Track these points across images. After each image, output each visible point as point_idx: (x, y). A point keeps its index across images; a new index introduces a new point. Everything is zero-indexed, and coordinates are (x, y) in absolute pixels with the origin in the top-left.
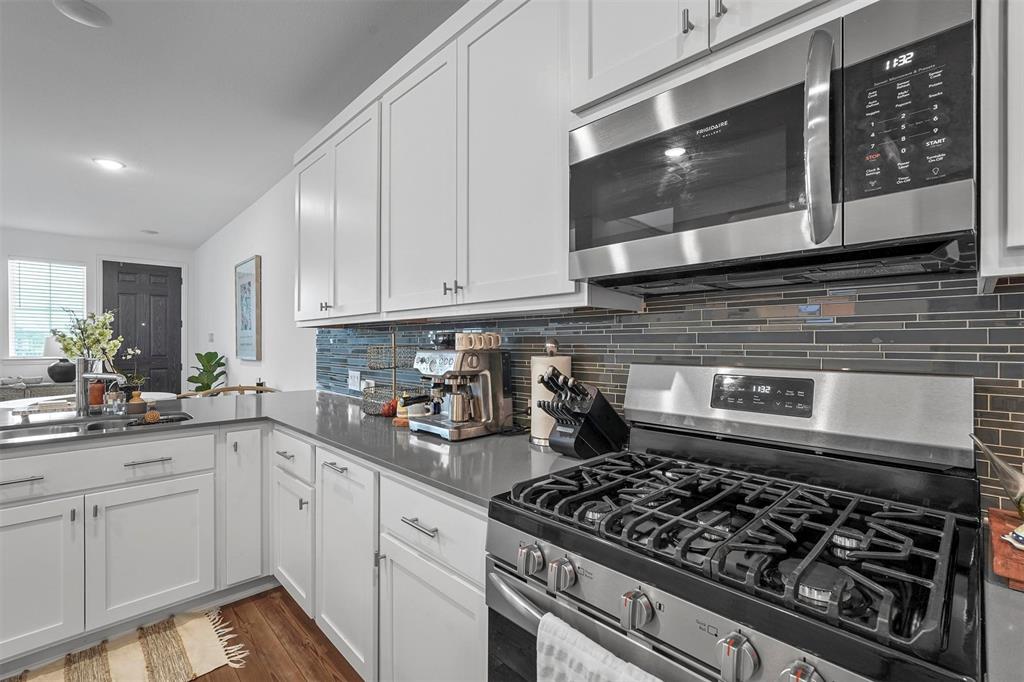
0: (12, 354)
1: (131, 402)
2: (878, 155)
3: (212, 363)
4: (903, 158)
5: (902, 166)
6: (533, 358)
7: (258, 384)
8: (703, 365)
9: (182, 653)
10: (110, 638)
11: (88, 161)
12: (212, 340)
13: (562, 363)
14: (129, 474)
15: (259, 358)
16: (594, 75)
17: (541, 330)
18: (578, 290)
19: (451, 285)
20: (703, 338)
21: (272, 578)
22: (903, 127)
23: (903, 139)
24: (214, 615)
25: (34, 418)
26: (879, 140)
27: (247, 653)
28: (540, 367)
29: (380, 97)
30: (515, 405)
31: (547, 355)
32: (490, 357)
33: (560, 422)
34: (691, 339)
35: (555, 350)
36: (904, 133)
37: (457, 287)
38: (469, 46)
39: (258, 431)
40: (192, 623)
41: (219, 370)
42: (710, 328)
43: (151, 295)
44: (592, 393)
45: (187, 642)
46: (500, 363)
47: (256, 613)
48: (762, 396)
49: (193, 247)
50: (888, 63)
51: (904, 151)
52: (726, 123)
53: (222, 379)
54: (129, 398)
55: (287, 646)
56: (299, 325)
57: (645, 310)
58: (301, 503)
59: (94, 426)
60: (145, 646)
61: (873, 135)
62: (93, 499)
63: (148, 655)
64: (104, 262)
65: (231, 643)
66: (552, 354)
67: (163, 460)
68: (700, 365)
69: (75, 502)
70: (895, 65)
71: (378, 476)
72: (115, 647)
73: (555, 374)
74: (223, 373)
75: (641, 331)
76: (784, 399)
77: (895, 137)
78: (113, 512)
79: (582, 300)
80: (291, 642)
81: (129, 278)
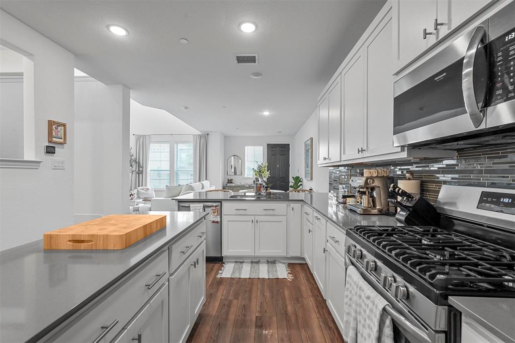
0: (246, 176)
1: (268, 191)
2: (501, 84)
3: (298, 180)
4: (512, 84)
5: (511, 88)
6: (399, 181)
7: (310, 190)
8: (487, 187)
9: (276, 271)
10: (261, 261)
11: (261, 113)
14: (264, 212)
15: (312, 179)
16: (400, 58)
18: (403, 150)
19: (360, 150)
20: (487, 172)
21: (303, 259)
22: (512, 68)
23: (512, 74)
24: (286, 265)
25: (247, 194)
26: (502, 76)
27: (293, 278)
29: (341, 73)
31: (407, 179)
33: (401, 209)
34: (480, 172)
35: (411, 177)
36: (512, 72)
37: (362, 150)
38: (368, 47)
39: (300, 205)
40: (280, 264)
41: (300, 183)
42: (491, 166)
43: (280, 155)
44: (417, 197)
45: (278, 269)
47: (298, 268)
48: (505, 203)
49: (293, 135)
50: (507, 37)
51: (512, 80)
52: (445, 74)
53: (301, 187)
54: (267, 190)
55: (305, 281)
56: (319, 166)
57: (457, 157)
58: (310, 231)
59: (258, 198)
60: (268, 266)
61: (500, 74)
62: (257, 218)
63: (268, 268)
64: (268, 144)
65: (289, 273)
66: (409, 179)
67: (273, 210)
68: (485, 187)
69: (253, 218)
70: (509, 38)
71: (327, 222)
72: (262, 263)
73: (395, 187)
74: (301, 185)
75: (455, 168)
77: (508, 74)
78: (261, 223)
79: (405, 155)
80: (306, 280)
81: (274, 149)
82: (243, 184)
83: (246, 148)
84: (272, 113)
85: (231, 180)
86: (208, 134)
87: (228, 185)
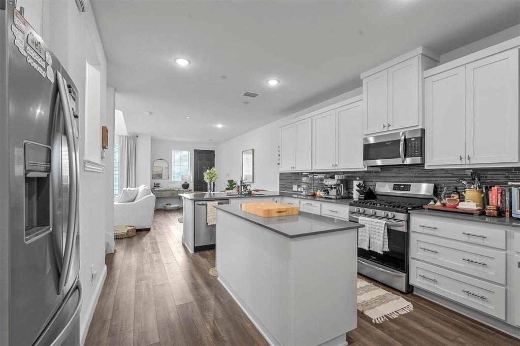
3: (232, 182)
6: (353, 181)
12: (228, 176)
13: (361, 182)
15: (253, 182)
17: (355, 175)
18: (365, 167)
19: (335, 165)
20: (393, 177)
28: (355, 183)
30: (348, 193)
31: (357, 180)
32: (342, 181)
33: (361, 194)
35: (359, 179)
42: (394, 175)
43: (207, 160)
44: (368, 188)
46: (345, 182)
48: (402, 188)
49: (218, 143)
50: (412, 139)
52: (390, 143)
64: (194, 150)
71: (321, 205)
73: (360, 184)
76: (406, 188)
79: (366, 169)
81: (200, 155)
82: (171, 187)
83: (173, 151)
84: (224, 126)
85: (158, 184)
86: (137, 136)
87: (156, 189)
